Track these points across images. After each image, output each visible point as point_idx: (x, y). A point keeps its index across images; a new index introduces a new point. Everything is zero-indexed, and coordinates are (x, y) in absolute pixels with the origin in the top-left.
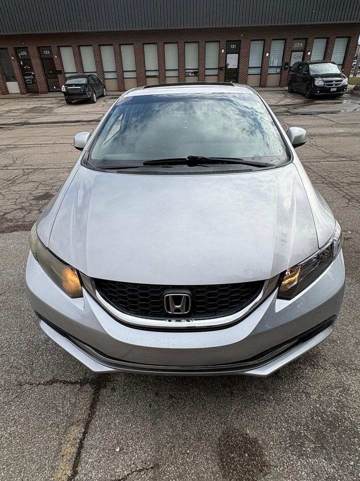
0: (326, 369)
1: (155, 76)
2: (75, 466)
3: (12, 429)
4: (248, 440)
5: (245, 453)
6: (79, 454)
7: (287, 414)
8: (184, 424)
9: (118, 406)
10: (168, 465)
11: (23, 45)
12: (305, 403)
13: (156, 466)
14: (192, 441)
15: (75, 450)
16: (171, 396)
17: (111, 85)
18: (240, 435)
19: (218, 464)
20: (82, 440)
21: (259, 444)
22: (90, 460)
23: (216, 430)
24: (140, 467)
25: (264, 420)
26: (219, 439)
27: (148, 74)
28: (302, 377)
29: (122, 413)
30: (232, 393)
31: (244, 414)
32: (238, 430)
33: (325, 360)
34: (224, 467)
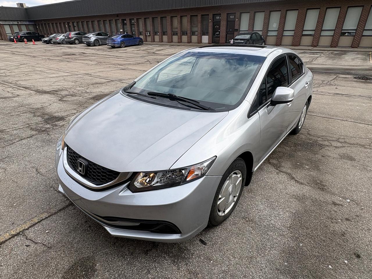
0: (179, 269)
1: (310, 35)
2: (30, 227)
3: (32, 201)
4: (93, 267)
5: (84, 271)
6: (36, 224)
7: (125, 272)
8: (79, 241)
9: (68, 216)
10: (54, 251)
11: (219, 12)
12: (141, 275)
13: (50, 248)
14: (73, 250)
15: (37, 221)
16: (90, 226)
17: (270, 40)
18: (92, 263)
19: (69, 266)
20: (43, 220)
21: (94, 273)
22: (36, 228)
23: (87, 253)
24: (45, 244)
25: (111, 266)
26: (83, 257)
27: (305, 33)
28: (158, 263)
29: (65, 220)
30: (115, 244)
31: (107, 256)
32: (95, 260)
33: (187, 264)
34: (70, 269)
